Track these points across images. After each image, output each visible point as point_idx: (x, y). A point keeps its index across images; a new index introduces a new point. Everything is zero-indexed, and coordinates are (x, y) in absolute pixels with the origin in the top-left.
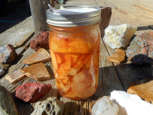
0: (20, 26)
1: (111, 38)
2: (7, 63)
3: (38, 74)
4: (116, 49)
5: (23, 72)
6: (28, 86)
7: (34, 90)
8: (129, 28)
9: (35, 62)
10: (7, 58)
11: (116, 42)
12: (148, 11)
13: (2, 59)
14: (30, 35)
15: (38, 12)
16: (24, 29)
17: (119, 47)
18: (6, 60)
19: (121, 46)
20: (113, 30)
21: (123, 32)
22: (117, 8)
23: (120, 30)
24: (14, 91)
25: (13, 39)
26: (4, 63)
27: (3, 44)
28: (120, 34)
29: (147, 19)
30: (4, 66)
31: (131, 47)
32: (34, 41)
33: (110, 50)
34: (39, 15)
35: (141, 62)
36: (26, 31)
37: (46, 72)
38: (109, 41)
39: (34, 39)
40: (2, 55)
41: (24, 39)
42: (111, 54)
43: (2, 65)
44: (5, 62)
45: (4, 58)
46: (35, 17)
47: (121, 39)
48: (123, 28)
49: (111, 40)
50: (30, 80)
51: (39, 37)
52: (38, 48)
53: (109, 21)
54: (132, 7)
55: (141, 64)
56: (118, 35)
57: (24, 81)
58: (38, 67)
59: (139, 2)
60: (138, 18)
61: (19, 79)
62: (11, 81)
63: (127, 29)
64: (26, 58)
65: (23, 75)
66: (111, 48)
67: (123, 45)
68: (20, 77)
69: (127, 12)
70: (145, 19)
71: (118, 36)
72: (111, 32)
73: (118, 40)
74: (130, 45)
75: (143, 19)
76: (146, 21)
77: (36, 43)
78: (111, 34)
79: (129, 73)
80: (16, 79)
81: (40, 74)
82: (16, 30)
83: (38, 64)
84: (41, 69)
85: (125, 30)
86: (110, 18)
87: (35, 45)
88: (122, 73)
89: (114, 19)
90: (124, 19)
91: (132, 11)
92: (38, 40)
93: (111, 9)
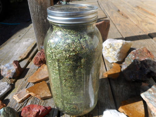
0: (24, 34)
1: (108, 53)
2: (13, 78)
3: (41, 93)
4: (113, 63)
5: (28, 91)
6: (32, 108)
7: (36, 112)
8: (124, 44)
9: (38, 80)
10: (13, 74)
11: (113, 57)
12: (151, 14)
13: (9, 75)
14: (33, 45)
15: (40, 29)
16: (27, 39)
17: (115, 61)
18: (13, 75)
19: (118, 60)
20: (110, 44)
21: (119, 48)
22: (119, 11)
23: (117, 45)
24: (21, 110)
25: (17, 51)
26: (10, 78)
27: (8, 57)
28: (116, 50)
29: (148, 24)
30: (11, 81)
31: (126, 63)
32: (37, 58)
33: (107, 64)
34: (41, 31)
35: (134, 79)
36: (29, 40)
37: (48, 91)
38: (106, 55)
39: (37, 57)
40: (9, 71)
41: (28, 50)
42: (108, 68)
43: (9, 80)
44: (12, 77)
45: (11, 73)
46: (37, 33)
47: (117, 54)
48: (119, 44)
49: (108, 55)
50: (34, 99)
51: (41, 54)
52: (41, 65)
53: (108, 33)
54: (135, 9)
55: (134, 80)
56: (115, 50)
57: (29, 99)
58: (41, 86)
59: (143, 2)
60: (139, 24)
61: (24, 98)
62: (18, 100)
63: (122, 45)
64: (30, 74)
65: (28, 94)
66: (109, 62)
67: (119, 60)
68: (26, 96)
69: (128, 16)
70: (146, 25)
71: (115, 52)
72: (108, 47)
73: (114, 55)
74: (126, 60)
75: (143, 24)
76: (146, 27)
77: (39, 60)
78: (108, 49)
79: (123, 90)
80: (22, 98)
81: (43, 94)
82: (20, 40)
83: (41, 82)
84: (43, 88)
85: (121, 46)
86: (108, 30)
87: (38, 62)
88: (116, 90)
89: (115, 25)
90: (125, 25)
91: (135, 14)
92: (40, 57)
93: (109, 22)
